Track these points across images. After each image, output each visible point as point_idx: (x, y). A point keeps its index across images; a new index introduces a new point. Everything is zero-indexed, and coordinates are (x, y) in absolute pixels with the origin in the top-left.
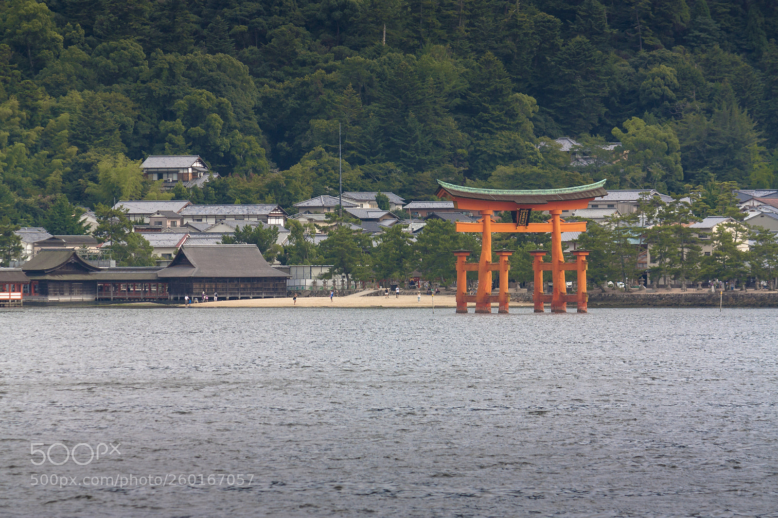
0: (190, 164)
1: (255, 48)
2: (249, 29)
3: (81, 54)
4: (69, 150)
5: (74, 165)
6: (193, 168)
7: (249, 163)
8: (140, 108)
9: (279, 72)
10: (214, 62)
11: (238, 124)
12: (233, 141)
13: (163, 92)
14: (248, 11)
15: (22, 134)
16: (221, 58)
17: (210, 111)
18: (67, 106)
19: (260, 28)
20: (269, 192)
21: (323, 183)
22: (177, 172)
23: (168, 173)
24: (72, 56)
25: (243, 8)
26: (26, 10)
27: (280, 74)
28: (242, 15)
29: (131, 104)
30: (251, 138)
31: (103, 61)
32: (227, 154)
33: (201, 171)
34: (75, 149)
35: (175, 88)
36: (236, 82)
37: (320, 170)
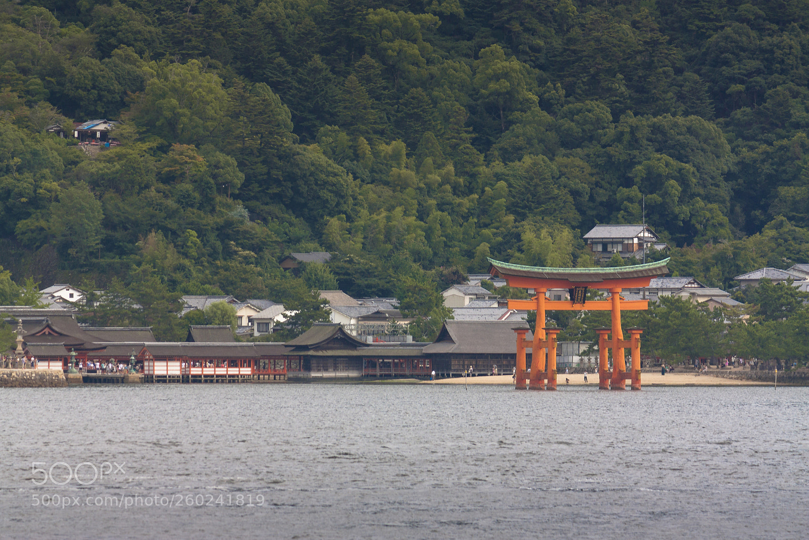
0: (636, 234)
1: (748, 110)
2: (747, 89)
3: (544, 116)
4: (505, 219)
5: (507, 235)
6: (639, 239)
7: (710, 233)
8: (598, 173)
9: (770, 135)
10: (684, 125)
11: (701, 191)
12: (693, 209)
13: (623, 157)
14: (746, 70)
15: (453, 202)
16: (692, 121)
17: (669, 177)
18: (512, 172)
19: (758, 88)
20: (716, 264)
21: (782, 254)
22: (622, 243)
23: (613, 243)
24: (534, 118)
25: (742, 66)
26: (493, 70)
27: (771, 136)
28: (739, 74)
29: (588, 169)
30: (715, 206)
31: (567, 124)
32: (686, 223)
33: (648, 242)
34: (511, 217)
35: (636, 152)
36: (705, 146)
37: (779, 240)
